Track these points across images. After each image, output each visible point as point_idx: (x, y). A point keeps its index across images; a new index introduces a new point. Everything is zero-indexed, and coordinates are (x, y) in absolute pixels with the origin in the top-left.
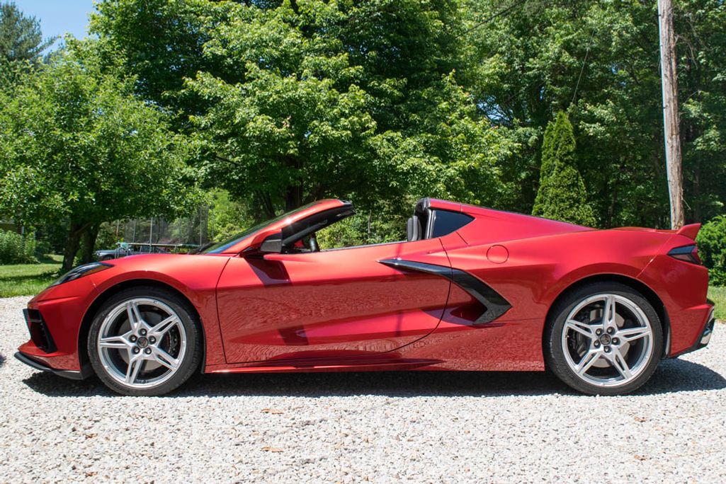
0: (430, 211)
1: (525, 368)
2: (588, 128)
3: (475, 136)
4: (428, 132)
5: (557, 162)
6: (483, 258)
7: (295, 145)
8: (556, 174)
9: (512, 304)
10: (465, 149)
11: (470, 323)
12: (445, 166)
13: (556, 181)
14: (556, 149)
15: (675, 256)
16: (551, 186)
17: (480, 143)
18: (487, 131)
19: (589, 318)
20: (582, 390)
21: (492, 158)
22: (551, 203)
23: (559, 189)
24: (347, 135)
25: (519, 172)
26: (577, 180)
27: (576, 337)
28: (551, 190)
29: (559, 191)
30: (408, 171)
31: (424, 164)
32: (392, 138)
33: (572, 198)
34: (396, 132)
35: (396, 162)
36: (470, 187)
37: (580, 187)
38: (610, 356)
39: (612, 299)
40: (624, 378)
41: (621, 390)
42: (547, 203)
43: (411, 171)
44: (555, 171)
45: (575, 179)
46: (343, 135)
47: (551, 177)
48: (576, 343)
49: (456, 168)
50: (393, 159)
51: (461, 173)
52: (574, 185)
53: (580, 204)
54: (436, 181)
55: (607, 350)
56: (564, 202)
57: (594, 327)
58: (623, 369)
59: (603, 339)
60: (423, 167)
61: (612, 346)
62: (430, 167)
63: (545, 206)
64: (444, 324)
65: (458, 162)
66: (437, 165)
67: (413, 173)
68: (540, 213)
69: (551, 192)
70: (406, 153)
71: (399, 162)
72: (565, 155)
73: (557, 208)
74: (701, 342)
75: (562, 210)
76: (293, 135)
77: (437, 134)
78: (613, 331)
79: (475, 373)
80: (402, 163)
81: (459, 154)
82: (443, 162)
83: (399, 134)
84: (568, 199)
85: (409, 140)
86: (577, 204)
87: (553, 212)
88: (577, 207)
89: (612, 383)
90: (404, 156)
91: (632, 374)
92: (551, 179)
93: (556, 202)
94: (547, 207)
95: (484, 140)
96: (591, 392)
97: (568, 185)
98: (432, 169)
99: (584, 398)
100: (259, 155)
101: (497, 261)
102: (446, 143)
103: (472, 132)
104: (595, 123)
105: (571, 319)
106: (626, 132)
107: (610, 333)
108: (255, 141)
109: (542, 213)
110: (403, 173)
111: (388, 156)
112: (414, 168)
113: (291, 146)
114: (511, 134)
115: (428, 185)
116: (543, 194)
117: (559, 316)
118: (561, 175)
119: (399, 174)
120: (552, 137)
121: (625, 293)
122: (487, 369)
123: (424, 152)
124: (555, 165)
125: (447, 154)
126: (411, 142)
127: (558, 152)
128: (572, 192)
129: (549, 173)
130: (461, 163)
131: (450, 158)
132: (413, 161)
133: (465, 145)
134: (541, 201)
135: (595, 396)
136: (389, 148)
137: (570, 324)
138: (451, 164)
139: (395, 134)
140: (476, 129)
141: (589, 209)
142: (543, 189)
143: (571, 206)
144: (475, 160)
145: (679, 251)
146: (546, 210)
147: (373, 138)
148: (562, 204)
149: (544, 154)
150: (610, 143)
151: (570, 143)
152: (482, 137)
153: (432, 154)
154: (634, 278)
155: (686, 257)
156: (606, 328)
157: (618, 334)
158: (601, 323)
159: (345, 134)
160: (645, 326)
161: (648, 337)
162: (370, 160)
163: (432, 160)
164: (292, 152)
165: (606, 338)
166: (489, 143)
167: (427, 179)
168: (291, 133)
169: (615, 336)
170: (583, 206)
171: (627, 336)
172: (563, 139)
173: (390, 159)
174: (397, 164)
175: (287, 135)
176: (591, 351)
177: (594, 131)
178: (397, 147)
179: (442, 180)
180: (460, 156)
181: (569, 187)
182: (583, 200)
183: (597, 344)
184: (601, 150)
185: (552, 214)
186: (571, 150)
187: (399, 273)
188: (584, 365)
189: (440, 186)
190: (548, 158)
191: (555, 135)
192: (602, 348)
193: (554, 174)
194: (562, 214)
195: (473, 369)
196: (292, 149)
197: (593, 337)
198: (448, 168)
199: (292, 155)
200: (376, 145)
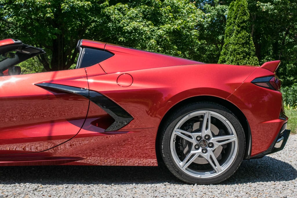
0: (81, 49)
1: (147, 164)
2: (262, 6)
3: (178, 8)
4: (147, 4)
5: (236, 28)
6: (114, 83)
7: (51, 11)
8: (235, 36)
9: (133, 117)
10: (170, 16)
11: (103, 130)
12: (156, 28)
13: (234, 40)
14: (235, 19)
15: (257, 84)
16: (231, 44)
17: (182, 13)
18: (187, 5)
19: (192, 128)
20: (185, 181)
21: (191, 24)
22: (231, 55)
23: (236, 46)
24: (88, 5)
25: (218, 35)
26: (249, 40)
27: (182, 142)
28: (231, 46)
29: (236, 47)
30: (132, 31)
31: (142, 26)
32: (121, 8)
33: (245, 52)
34: (124, 4)
35: (123, 25)
36: (175, 42)
37: (251, 44)
38: (206, 156)
39: (208, 114)
40: (216, 172)
41: (213, 180)
42: (228, 55)
43: (134, 31)
44: (234, 34)
45: (247, 39)
46: (86, 5)
47: (232, 38)
48: (182, 146)
49: (164, 29)
50: (121, 22)
51: (167, 32)
52: (247, 43)
53: (250, 56)
54: (149, 38)
55: (204, 151)
56: (239, 54)
57: (195, 135)
58: (215, 166)
59: (202, 143)
60: (141, 28)
61: (208, 149)
62: (146, 29)
63: (227, 57)
64: (83, 132)
65: (166, 26)
66: (150, 27)
67: (135, 33)
68: (224, 61)
69: (231, 47)
70: (131, 18)
71: (125, 25)
72: (241, 23)
73: (235, 59)
74: (275, 147)
75: (238, 60)
76: (49, 3)
77: (152, 6)
78: (209, 138)
79: (111, 167)
80: (128, 25)
81: (167, 20)
82: (155, 25)
83: (127, 5)
84: (242, 52)
85: (132, 10)
86: (248, 56)
87: (232, 61)
88: (249, 58)
89: (208, 175)
90: (129, 21)
91: (221, 169)
92: (232, 39)
93: (234, 54)
94: (228, 58)
95: (185, 11)
96: (191, 182)
97: (242, 43)
98: (147, 30)
99: (186, 186)
100: (26, 18)
101: (124, 85)
102: (159, 13)
103: (176, 5)
104: (267, 3)
105: (178, 128)
106: (288, 9)
107: (207, 139)
108: (24, 8)
109: (225, 62)
110: (128, 32)
111: (118, 21)
112: (135, 29)
113: (48, 11)
114: (212, 9)
115: (145, 41)
116: (226, 49)
117: (169, 126)
118: (238, 36)
119: (125, 33)
120: (234, 10)
121: (218, 110)
122: (120, 165)
123: (142, 18)
124: (234, 30)
125: (159, 20)
126: (133, 11)
127: (236, 21)
128: (245, 48)
129: (230, 35)
130: (167, 26)
131: (161, 22)
132: (134, 24)
133: (170, 14)
134: (225, 54)
135: (194, 185)
136: (119, 15)
137: (177, 132)
138: (161, 26)
139: (123, 5)
140: (179, 3)
141: (256, 60)
142: (226, 46)
143: (244, 57)
144: (177, 25)
145: (260, 80)
146: (228, 60)
147: (108, 8)
148: (238, 56)
149: (228, 22)
150: (277, 16)
151: (245, 14)
152: (184, 9)
153: (148, 19)
154: (225, 99)
155: (265, 85)
156: (203, 136)
157: (213, 140)
158: (201, 132)
159: (87, 4)
160: (233, 134)
161: (234, 142)
162: (105, 22)
163: (147, 24)
164: (48, 15)
165: (204, 143)
166: (189, 13)
167: (144, 36)
168: (48, 2)
169: (211, 141)
170: (252, 58)
171: (219, 142)
172: (240, 12)
173: (120, 22)
174: (124, 26)
175: (45, 4)
176: (192, 152)
177: (266, 8)
178: (124, 15)
179: (154, 37)
180: (167, 21)
181: (243, 44)
182: (253, 53)
183: (197, 147)
184: (271, 21)
185: (232, 63)
186: (246, 19)
187: (51, 93)
188: (187, 162)
189: (153, 42)
190: (230, 25)
191: (235, 9)
192: (200, 150)
193: (234, 36)
194: (238, 63)
195: (109, 164)
196: (49, 13)
197: (194, 142)
198: (158, 29)
199: (49, 18)
200: (110, 12)
